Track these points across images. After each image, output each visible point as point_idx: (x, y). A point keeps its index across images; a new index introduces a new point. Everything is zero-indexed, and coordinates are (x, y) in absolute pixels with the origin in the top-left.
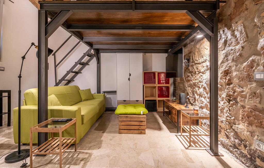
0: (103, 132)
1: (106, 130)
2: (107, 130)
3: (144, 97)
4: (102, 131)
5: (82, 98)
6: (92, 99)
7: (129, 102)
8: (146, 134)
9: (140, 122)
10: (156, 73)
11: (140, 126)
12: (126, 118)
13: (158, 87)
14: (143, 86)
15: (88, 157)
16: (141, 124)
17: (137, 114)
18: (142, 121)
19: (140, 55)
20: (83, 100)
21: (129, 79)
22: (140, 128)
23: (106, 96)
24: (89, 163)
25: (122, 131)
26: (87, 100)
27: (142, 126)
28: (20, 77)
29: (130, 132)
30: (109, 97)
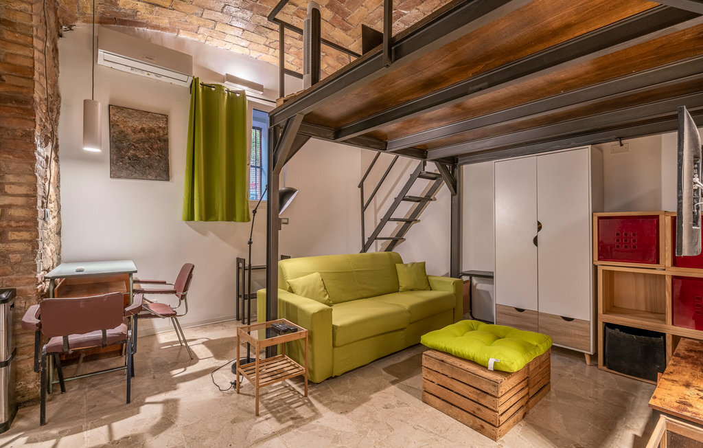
0: (393, 383)
1: (407, 378)
2: (408, 382)
3: (600, 311)
4: (394, 378)
5: (400, 285)
6: (424, 290)
7: (536, 316)
8: (498, 443)
9: (479, 392)
10: (661, 218)
11: (477, 405)
12: (441, 364)
13: (674, 278)
14: (595, 268)
15: (307, 419)
16: (482, 401)
17: (479, 362)
18: (488, 393)
19: (582, 155)
20: (401, 289)
21: (535, 241)
22: (478, 413)
23: (476, 285)
24: (296, 430)
25: (430, 396)
26: (412, 290)
27: (487, 407)
28: (250, 243)
29: (451, 411)
30: (483, 289)
